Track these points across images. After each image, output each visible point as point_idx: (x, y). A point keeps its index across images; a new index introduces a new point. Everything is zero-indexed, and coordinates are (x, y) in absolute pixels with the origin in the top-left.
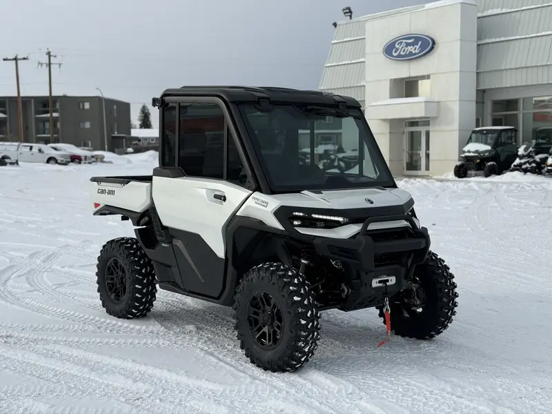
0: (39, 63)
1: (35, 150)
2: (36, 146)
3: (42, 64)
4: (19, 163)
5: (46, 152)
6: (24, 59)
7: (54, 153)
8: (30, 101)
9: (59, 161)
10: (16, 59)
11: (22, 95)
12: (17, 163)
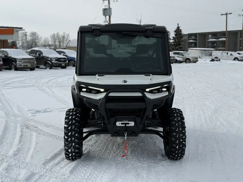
0: (239, 15)
1: (229, 54)
2: (230, 53)
3: (240, 15)
4: (221, 60)
5: (234, 55)
6: (230, 14)
7: (237, 56)
8: (238, 32)
9: (239, 59)
10: (226, 14)
11: (228, 30)
12: (219, 60)
